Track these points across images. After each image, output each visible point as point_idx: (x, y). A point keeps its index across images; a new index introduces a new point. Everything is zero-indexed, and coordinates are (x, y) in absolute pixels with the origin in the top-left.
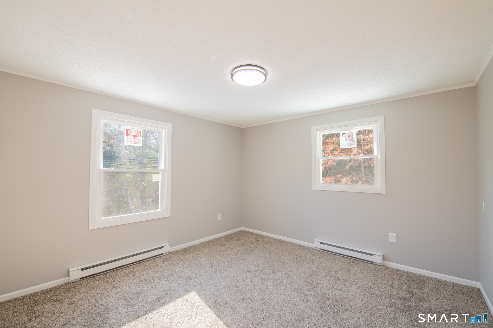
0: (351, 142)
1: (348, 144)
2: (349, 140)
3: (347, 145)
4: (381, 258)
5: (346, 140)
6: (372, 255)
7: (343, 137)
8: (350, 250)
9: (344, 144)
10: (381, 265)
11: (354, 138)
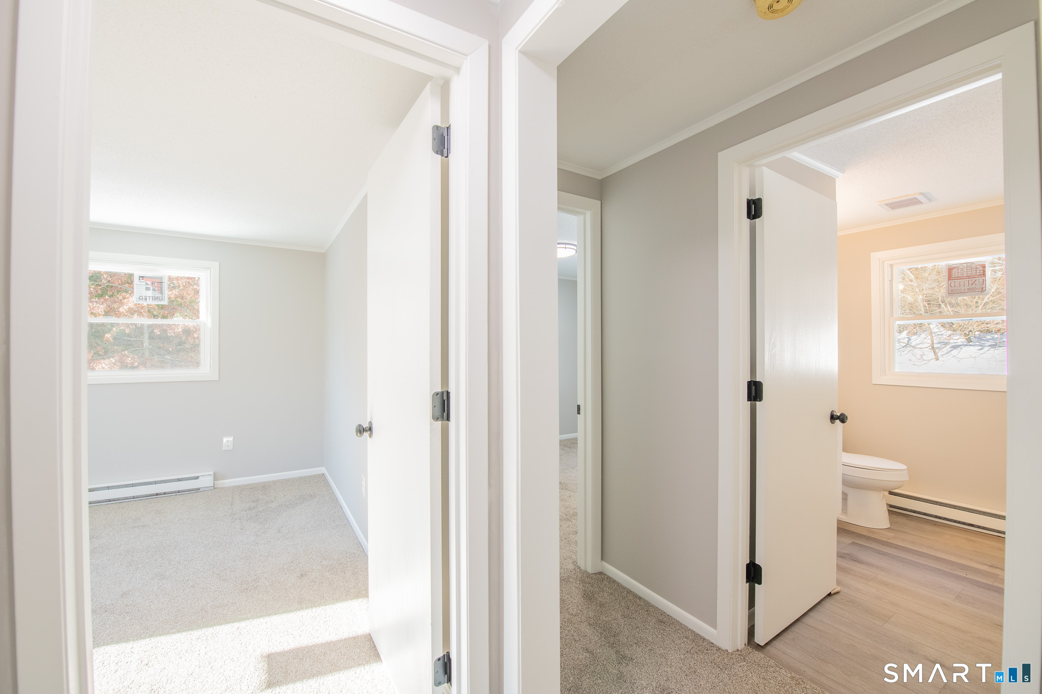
0: (157, 294)
1: (151, 298)
2: (154, 290)
3: (148, 298)
4: (212, 478)
5: (148, 289)
6: (197, 478)
7: (141, 283)
8: (155, 483)
9: (142, 296)
10: (211, 488)
11: (163, 289)
